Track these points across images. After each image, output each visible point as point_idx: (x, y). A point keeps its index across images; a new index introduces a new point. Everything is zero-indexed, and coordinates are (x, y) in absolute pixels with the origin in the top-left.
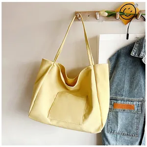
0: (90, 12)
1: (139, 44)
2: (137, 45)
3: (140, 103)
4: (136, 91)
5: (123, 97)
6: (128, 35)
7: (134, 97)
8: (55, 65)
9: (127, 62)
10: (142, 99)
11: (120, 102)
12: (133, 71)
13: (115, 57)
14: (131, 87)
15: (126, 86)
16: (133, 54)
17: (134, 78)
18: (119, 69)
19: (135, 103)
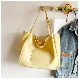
0: (48, 7)
1: (73, 24)
2: (72, 25)
3: (73, 53)
4: (71, 47)
5: (65, 50)
6: (67, 20)
7: (70, 50)
8: (31, 34)
9: (67, 33)
10: (74, 51)
11: (63, 53)
12: (69, 37)
13: (61, 31)
14: (69, 45)
15: (67, 45)
16: (70, 29)
17: (70, 41)
18: (63, 37)
19: (70, 53)
